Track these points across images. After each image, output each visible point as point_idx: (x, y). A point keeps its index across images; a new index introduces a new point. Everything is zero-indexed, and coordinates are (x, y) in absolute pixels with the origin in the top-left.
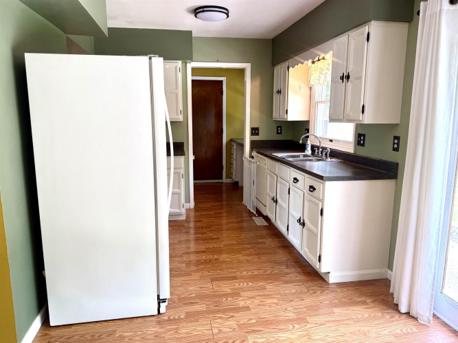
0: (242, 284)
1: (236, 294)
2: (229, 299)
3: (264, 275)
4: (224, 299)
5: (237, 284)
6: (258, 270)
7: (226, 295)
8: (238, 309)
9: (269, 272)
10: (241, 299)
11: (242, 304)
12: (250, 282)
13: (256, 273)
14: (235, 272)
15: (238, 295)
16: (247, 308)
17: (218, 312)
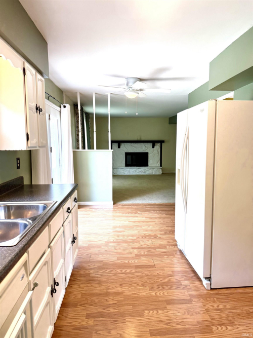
0: (133, 262)
1: (138, 256)
2: (143, 253)
3: (113, 268)
4: (146, 253)
5: (136, 262)
6: (115, 274)
7: (144, 255)
8: (138, 248)
9: (108, 270)
10: (135, 253)
11: (136, 250)
12: (126, 263)
13: (119, 271)
14: (136, 272)
15: (137, 255)
16: (133, 248)
17: (149, 248)
